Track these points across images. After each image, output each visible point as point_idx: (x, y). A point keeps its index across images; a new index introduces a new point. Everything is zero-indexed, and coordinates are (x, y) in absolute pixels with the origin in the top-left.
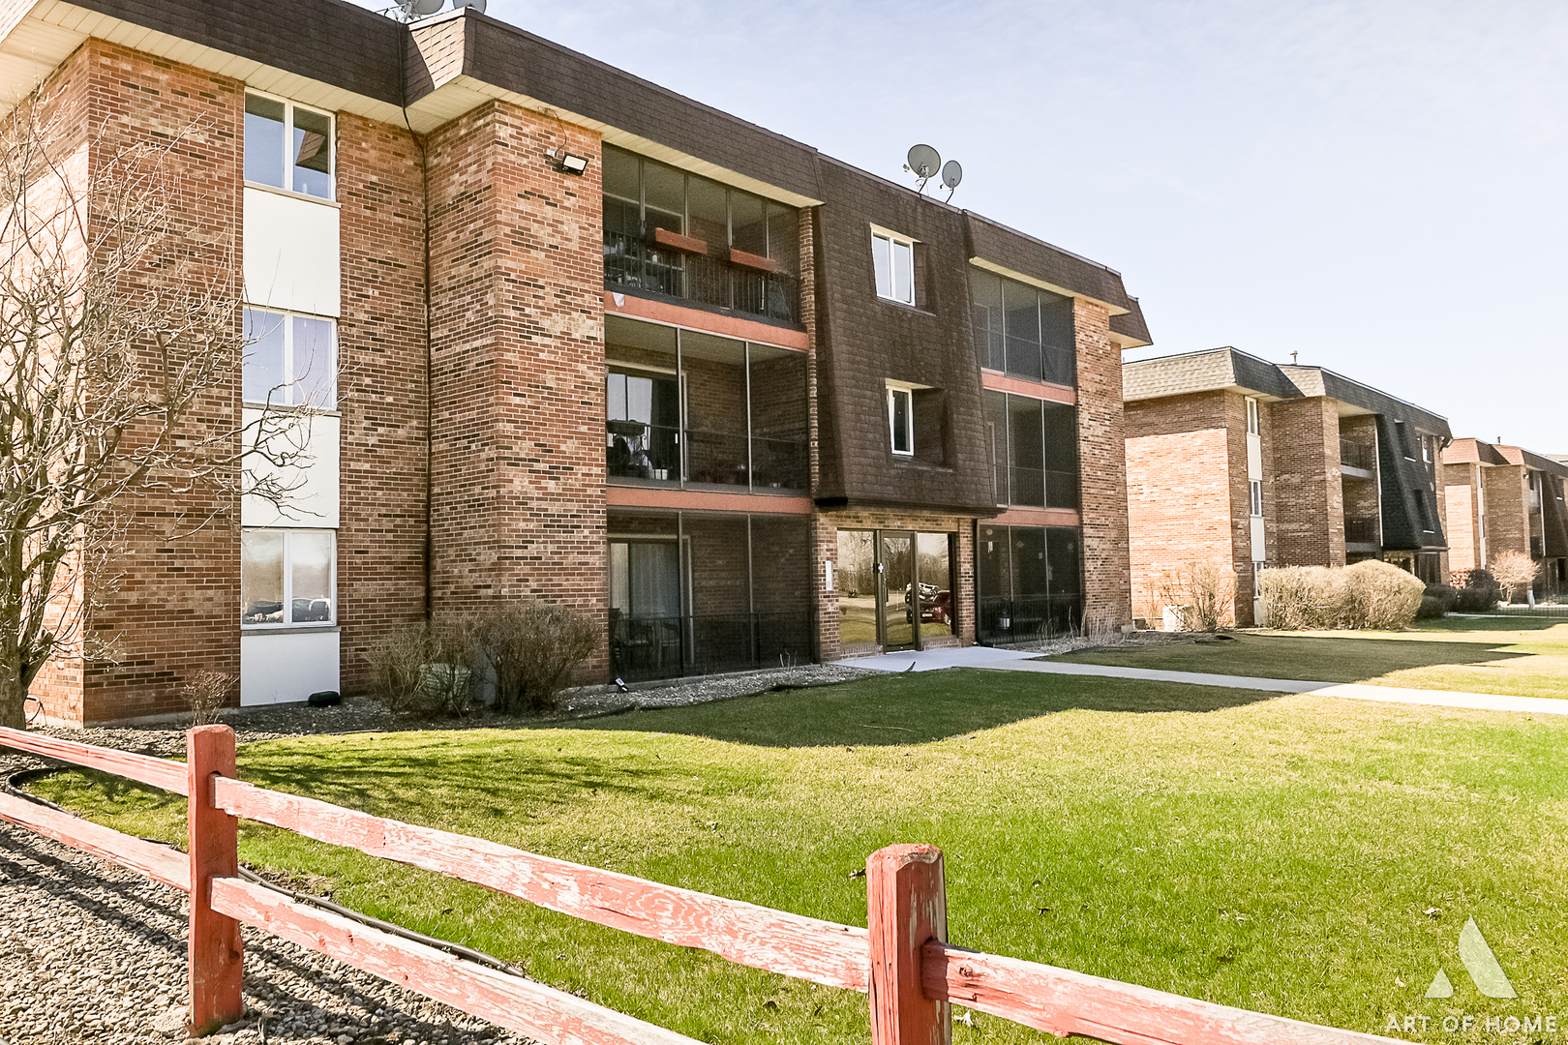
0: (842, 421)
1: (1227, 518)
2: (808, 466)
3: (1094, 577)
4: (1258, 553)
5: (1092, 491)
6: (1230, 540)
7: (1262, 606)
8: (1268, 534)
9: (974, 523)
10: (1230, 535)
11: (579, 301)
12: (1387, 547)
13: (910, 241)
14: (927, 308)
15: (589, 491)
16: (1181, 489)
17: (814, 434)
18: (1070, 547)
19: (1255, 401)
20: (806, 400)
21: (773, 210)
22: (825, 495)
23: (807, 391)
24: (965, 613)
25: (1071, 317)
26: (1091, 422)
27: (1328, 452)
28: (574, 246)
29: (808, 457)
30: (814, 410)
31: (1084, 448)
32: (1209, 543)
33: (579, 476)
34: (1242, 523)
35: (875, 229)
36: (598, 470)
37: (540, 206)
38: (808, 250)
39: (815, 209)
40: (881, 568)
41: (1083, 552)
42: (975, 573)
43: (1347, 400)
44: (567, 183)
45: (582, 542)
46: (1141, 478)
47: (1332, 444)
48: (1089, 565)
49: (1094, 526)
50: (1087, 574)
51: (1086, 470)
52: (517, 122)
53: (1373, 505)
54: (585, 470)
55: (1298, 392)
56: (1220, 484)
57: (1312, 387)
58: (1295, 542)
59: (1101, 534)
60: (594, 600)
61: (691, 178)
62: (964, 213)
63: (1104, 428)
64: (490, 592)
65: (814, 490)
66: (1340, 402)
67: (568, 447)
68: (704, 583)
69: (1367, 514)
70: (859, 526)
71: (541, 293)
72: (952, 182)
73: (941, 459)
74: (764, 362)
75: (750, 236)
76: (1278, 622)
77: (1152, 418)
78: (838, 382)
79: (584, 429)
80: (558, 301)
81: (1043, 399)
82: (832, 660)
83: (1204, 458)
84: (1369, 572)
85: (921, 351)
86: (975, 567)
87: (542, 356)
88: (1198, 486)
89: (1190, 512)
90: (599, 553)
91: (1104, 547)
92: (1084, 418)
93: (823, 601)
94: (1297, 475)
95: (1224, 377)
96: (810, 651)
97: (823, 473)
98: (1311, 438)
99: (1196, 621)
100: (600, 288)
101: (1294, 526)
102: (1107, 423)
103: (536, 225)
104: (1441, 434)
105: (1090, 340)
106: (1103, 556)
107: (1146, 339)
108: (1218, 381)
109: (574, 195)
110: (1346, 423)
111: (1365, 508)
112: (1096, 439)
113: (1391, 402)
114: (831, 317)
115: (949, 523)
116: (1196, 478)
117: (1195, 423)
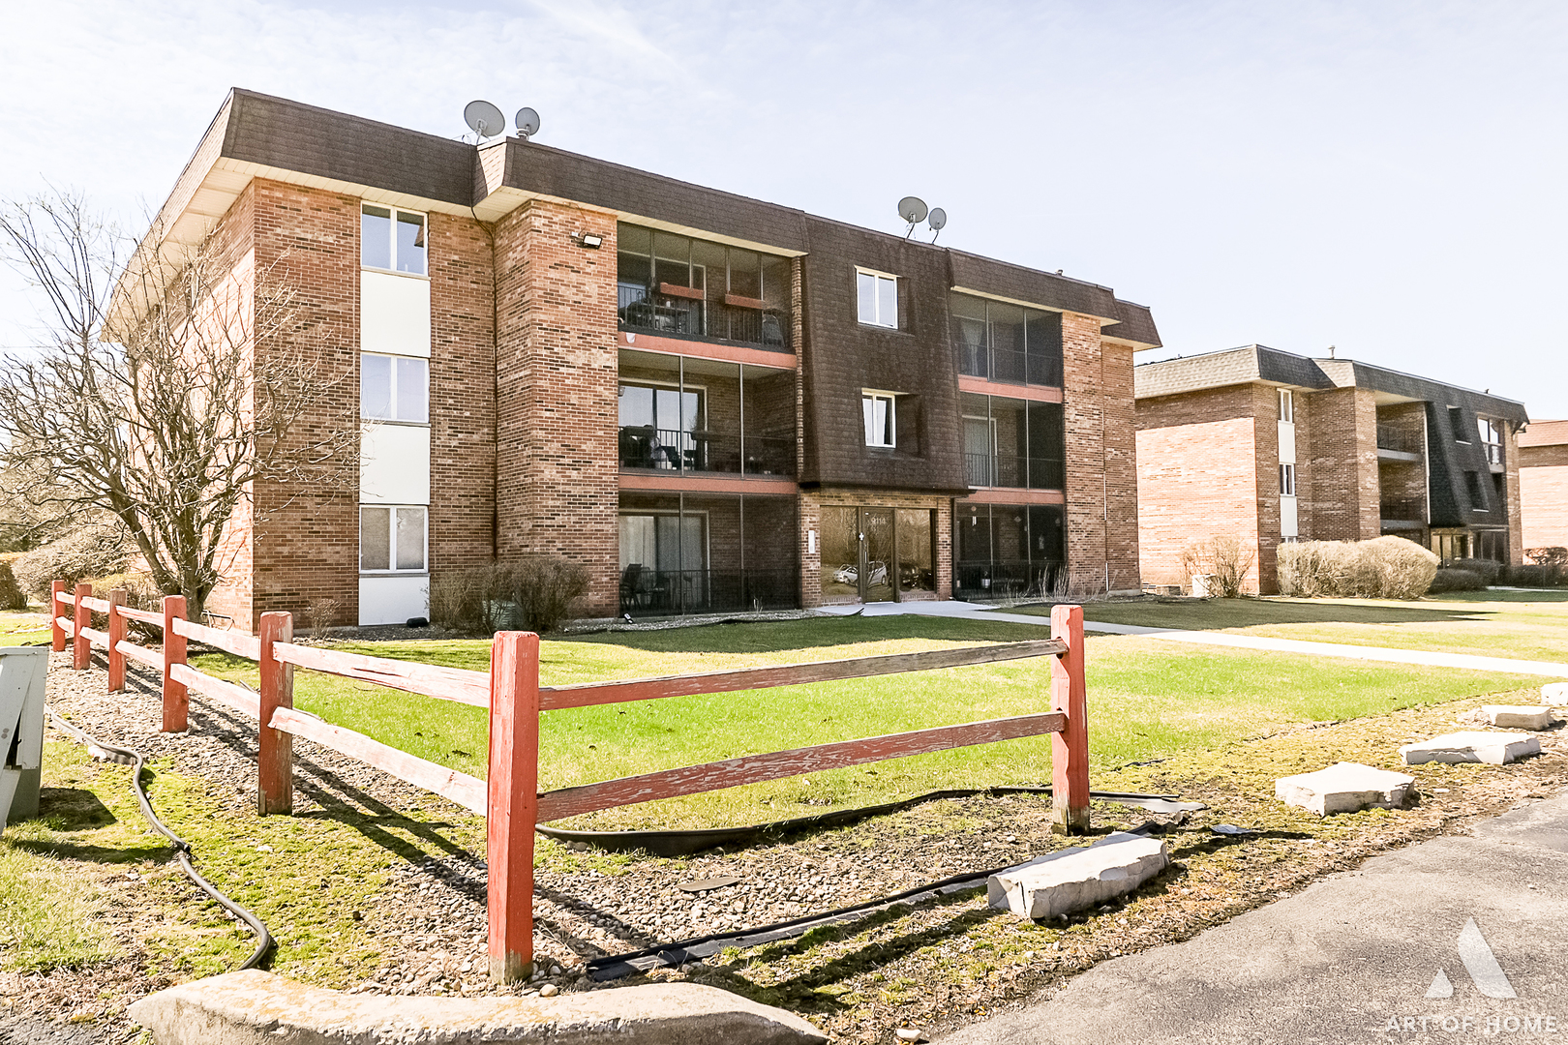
1: (1253, 498)
2: (795, 458)
3: (1078, 547)
4: (1288, 529)
5: (1077, 474)
6: (1256, 518)
7: (1287, 574)
8: (1301, 512)
10: (1256, 512)
11: (598, 340)
12: (1434, 525)
13: (894, 277)
14: (907, 330)
15: (604, 478)
16: (1213, 471)
17: (800, 433)
18: (1055, 521)
19: (1290, 392)
20: (795, 405)
21: (765, 259)
22: (808, 480)
23: (795, 399)
24: (941, 574)
26: (1078, 417)
27: (1360, 437)
28: (594, 301)
29: (795, 451)
30: (800, 415)
31: (1069, 438)
32: (1237, 520)
33: (597, 467)
34: (1269, 502)
35: (859, 269)
36: (613, 463)
37: (567, 274)
38: (797, 290)
39: (802, 257)
40: (861, 536)
41: (1067, 526)
42: (953, 541)
43: (1387, 389)
44: (588, 255)
45: (598, 515)
46: (1180, 461)
47: (1366, 429)
48: (1073, 537)
49: (1077, 504)
50: (1070, 545)
51: (1070, 457)
52: (549, 214)
53: (1420, 487)
54: (602, 463)
55: (1330, 384)
56: (1247, 467)
57: (1343, 378)
58: (1329, 519)
59: (1087, 511)
60: (608, 557)
61: (694, 243)
62: (947, 251)
63: (1092, 422)
64: (528, 549)
65: (799, 476)
66: (1377, 392)
67: (588, 447)
68: (719, 547)
69: (1415, 494)
70: (841, 504)
71: (567, 336)
72: (937, 226)
73: (917, 450)
74: (767, 377)
75: (747, 281)
76: (1297, 592)
77: (1189, 409)
78: (816, 392)
79: (601, 433)
80: (581, 341)
81: (1027, 399)
82: (814, 606)
83: (1234, 444)
85: (899, 366)
86: (952, 536)
87: (567, 382)
88: (1228, 469)
89: (1221, 492)
90: (612, 523)
91: (1090, 521)
92: (1070, 414)
93: (805, 561)
94: (1331, 458)
95: (1251, 372)
96: (795, 600)
97: (806, 463)
98: (1344, 424)
99: (1218, 588)
100: (615, 330)
101: (1328, 505)
102: (1096, 417)
103: (563, 287)
104: (1512, 416)
105: (1079, 347)
106: (1089, 529)
107: (1153, 339)
108: (1245, 375)
109: (595, 264)
110: (1384, 412)
111: (1413, 488)
112: (1084, 431)
113: (1446, 388)
114: (812, 342)
115: (928, 501)
116: (1227, 462)
117: (1227, 413)
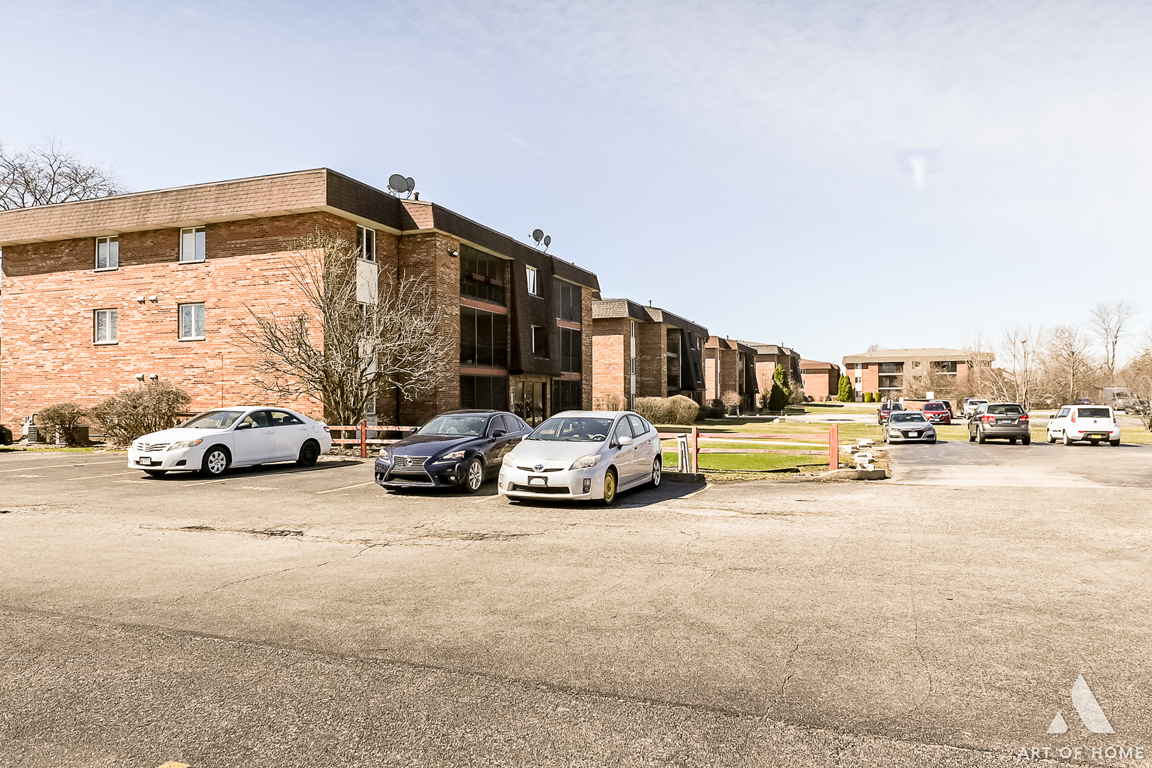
0: (521, 341)
1: (622, 375)
2: (507, 358)
3: (585, 401)
4: (633, 391)
5: (585, 365)
6: (623, 385)
8: (637, 382)
9: (551, 379)
10: (623, 382)
11: (454, 301)
12: (682, 389)
13: (535, 269)
14: (540, 296)
15: (456, 369)
16: (603, 361)
17: (509, 346)
18: (577, 388)
19: (635, 323)
20: (506, 333)
21: (499, 262)
22: (513, 369)
23: (506, 329)
25: (581, 294)
26: (585, 336)
27: (662, 346)
28: (453, 282)
29: (507, 354)
30: (509, 337)
31: (583, 348)
32: (614, 386)
33: (454, 363)
34: (628, 377)
35: (527, 266)
36: (458, 361)
37: (446, 269)
38: (508, 276)
39: (512, 261)
42: (551, 398)
43: (671, 323)
44: (452, 260)
45: (454, 386)
47: (664, 344)
48: (584, 396)
49: (585, 380)
50: (583, 400)
51: (584, 357)
52: (441, 240)
53: (678, 371)
54: (455, 361)
55: (651, 319)
56: (620, 360)
57: (658, 318)
58: (647, 386)
59: (587, 383)
62: (551, 257)
64: (431, 403)
65: (508, 366)
66: (668, 324)
67: (452, 353)
69: (675, 374)
70: (520, 380)
72: (547, 244)
73: (543, 354)
78: (517, 326)
79: (455, 347)
80: (450, 302)
81: (571, 329)
83: (614, 348)
84: (678, 400)
85: (540, 314)
86: (551, 396)
88: (610, 360)
89: (606, 371)
90: (458, 390)
91: (588, 388)
92: (583, 336)
93: (511, 408)
94: (649, 356)
95: (624, 313)
97: (512, 361)
98: (656, 339)
100: (459, 296)
101: (647, 379)
102: (590, 337)
103: (445, 275)
104: (704, 334)
105: (586, 303)
107: (599, 298)
108: (621, 314)
109: (454, 264)
110: (669, 331)
111: (675, 371)
113: (686, 322)
114: (515, 302)
115: (543, 379)
116: (610, 357)
117: (611, 331)
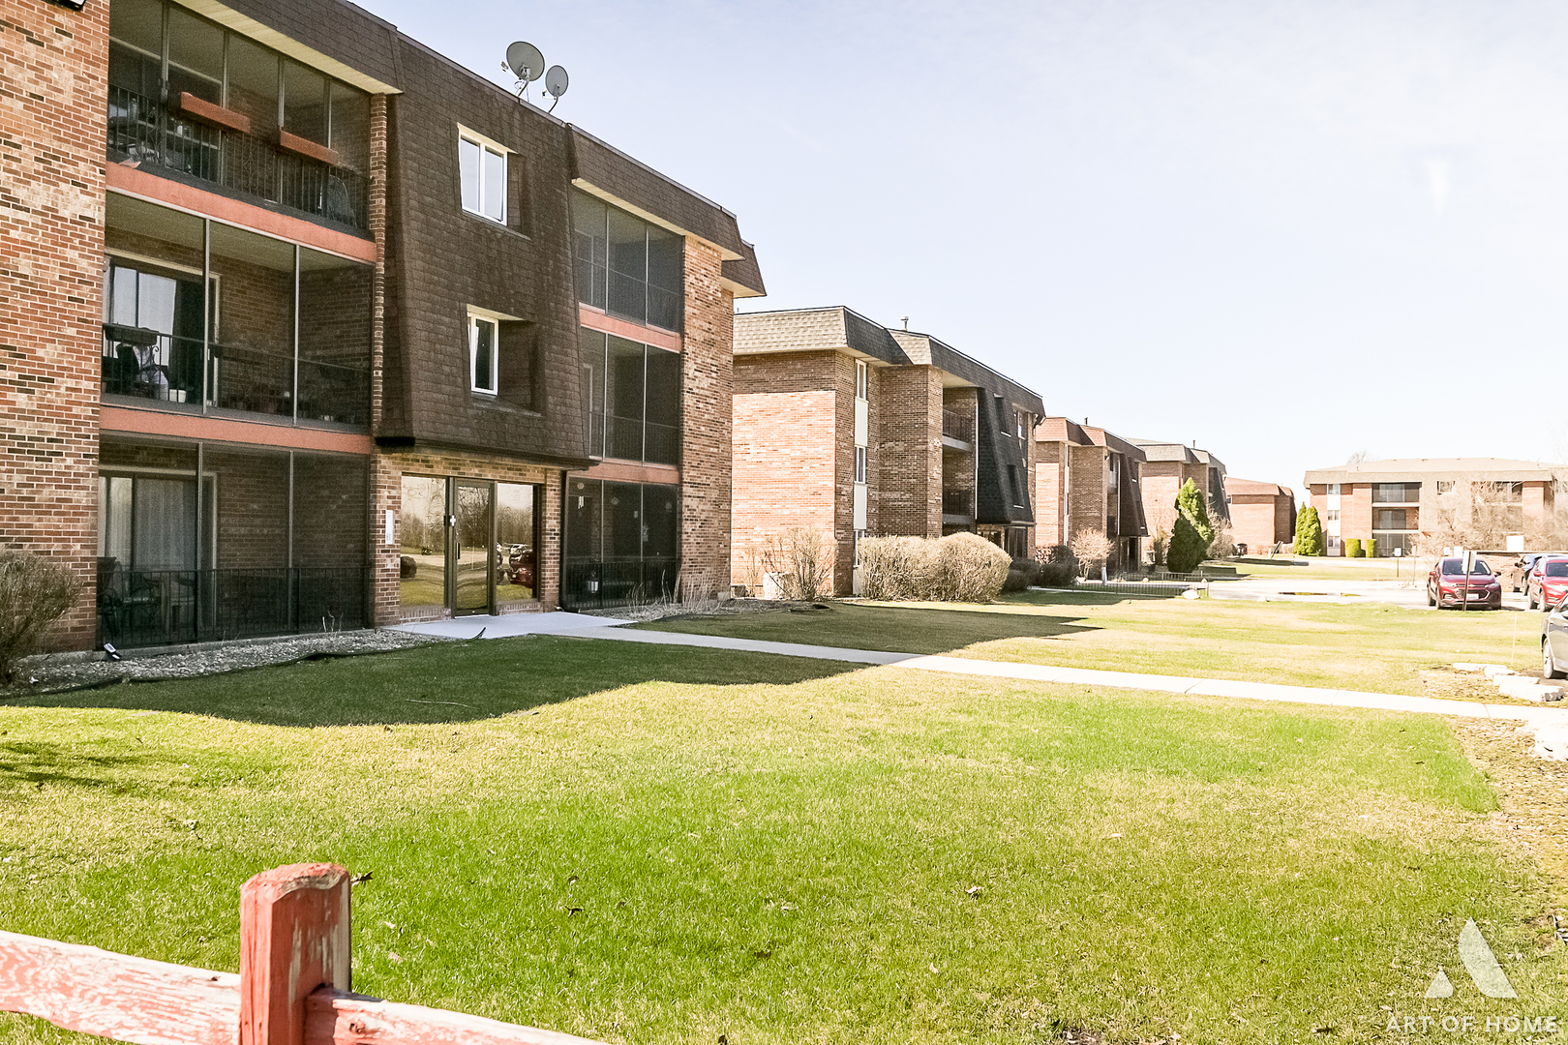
0: (413, 350)
1: (831, 484)
2: (369, 398)
3: (692, 540)
4: (860, 522)
5: (694, 447)
6: (833, 507)
7: (861, 575)
8: (870, 502)
9: (564, 475)
10: (833, 501)
11: (70, 169)
12: (981, 521)
13: (504, 150)
14: (519, 229)
15: (76, 410)
16: (788, 451)
17: (379, 361)
18: (668, 506)
19: (865, 365)
20: (370, 320)
21: (337, 91)
22: (390, 433)
23: (371, 310)
24: (548, 574)
25: (682, 256)
26: (697, 373)
27: (931, 422)
28: (67, 99)
29: (370, 388)
30: (379, 334)
31: (688, 400)
32: (812, 509)
33: (62, 390)
34: (846, 489)
35: (463, 131)
36: (90, 385)
37: (19, 42)
38: (379, 145)
39: (391, 98)
40: (453, 520)
41: (681, 513)
42: (562, 530)
43: (952, 371)
44: (58, 18)
45: (64, 474)
46: (749, 436)
47: (935, 414)
48: (687, 527)
49: (694, 485)
50: (684, 536)
51: (688, 424)
53: (969, 479)
54: (71, 383)
55: (906, 359)
56: (825, 448)
57: (921, 355)
58: (895, 511)
59: (702, 494)
60: (78, 546)
61: (232, 38)
62: (568, 128)
63: (710, 380)
65: (375, 427)
66: (946, 373)
67: (49, 353)
68: (232, 530)
69: (964, 486)
70: (428, 471)
71: (15, 153)
72: (557, 90)
73: (529, 401)
74: (321, 271)
75: (308, 119)
76: (874, 592)
77: (763, 374)
78: (410, 304)
79: (71, 331)
80: (40, 167)
81: (646, 343)
82: (389, 624)
83: (813, 420)
84: (962, 544)
85: (511, 278)
86: (562, 523)
87: (13, 234)
88: (805, 448)
89: (796, 475)
90: (87, 488)
91: (704, 507)
92: (689, 368)
93: (380, 556)
94: (901, 443)
95: (836, 337)
96: (361, 613)
97: (387, 409)
98: (917, 407)
99: (796, 591)
100: (101, 158)
101: (896, 495)
102: (714, 375)
103: (11, 65)
104: (1035, 409)
105: (700, 284)
106: (703, 517)
107: (757, 287)
108: (830, 341)
109: (70, 36)
110: (950, 394)
111: (963, 480)
112: (701, 392)
113: (992, 375)
114: (404, 227)
115: (535, 473)
116: (803, 441)
117: (806, 383)
